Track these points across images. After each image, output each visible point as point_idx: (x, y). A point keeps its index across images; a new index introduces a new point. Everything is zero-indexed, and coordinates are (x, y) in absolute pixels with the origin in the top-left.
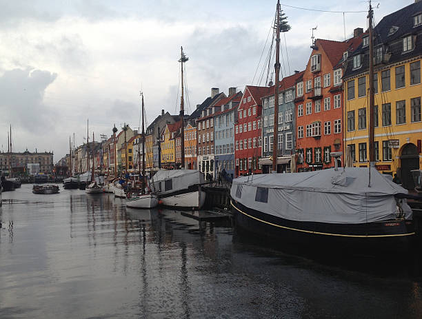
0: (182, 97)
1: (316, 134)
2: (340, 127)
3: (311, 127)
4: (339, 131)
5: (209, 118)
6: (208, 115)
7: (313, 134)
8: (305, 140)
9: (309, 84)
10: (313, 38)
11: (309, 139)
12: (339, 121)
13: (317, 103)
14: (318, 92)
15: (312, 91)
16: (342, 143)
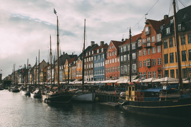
0: (84, 44)
1: (149, 65)
2: (160, 61)
3: (145, 61)
4: (160, 63)
5: (91, 56)
6: (90, 55)
7: (147, 65)
8: (142, 68)
9: (144, 41)
10: (146, 18)
11: (145, 68)
12: (160, 59)
13: (149, 50)
14: (149, 45)
15: (146, 44)
16: (162, 69)
